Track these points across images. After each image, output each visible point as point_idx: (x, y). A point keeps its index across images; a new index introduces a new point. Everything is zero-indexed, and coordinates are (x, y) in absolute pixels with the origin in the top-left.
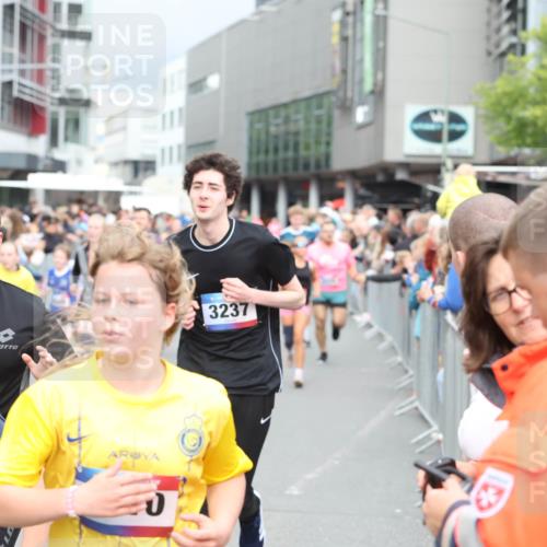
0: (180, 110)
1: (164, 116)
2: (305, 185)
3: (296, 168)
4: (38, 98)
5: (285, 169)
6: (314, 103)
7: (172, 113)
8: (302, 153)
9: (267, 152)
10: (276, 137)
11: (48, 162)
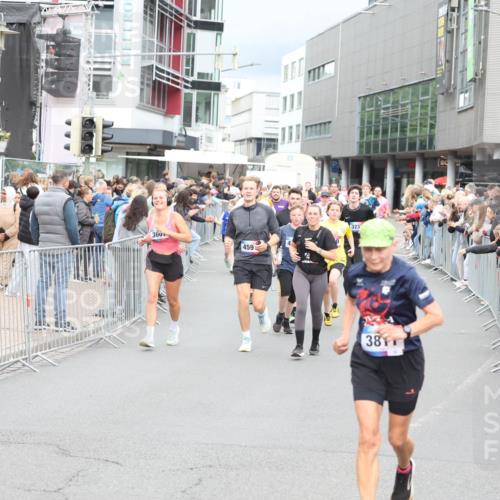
0: (300, 93)
1: (285, 98)
2: (411, 163)
3: (402, 148)
4: (173, 82)
5: (393, 149)
6: (420, 88)
7: (292, 96)
8: (408, 134)
9: (377, 132)
10: (385, 119)
11: (182, 139)
